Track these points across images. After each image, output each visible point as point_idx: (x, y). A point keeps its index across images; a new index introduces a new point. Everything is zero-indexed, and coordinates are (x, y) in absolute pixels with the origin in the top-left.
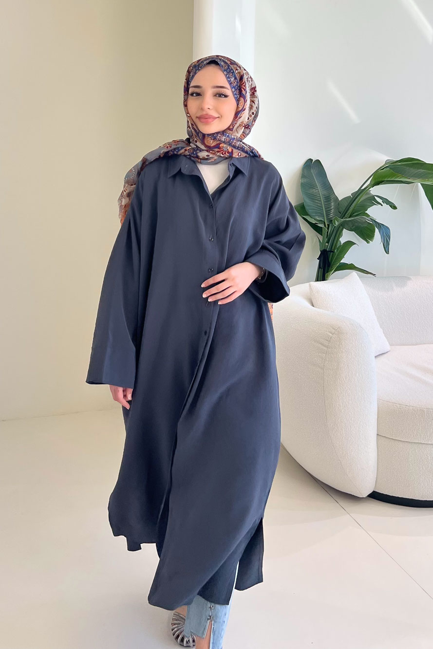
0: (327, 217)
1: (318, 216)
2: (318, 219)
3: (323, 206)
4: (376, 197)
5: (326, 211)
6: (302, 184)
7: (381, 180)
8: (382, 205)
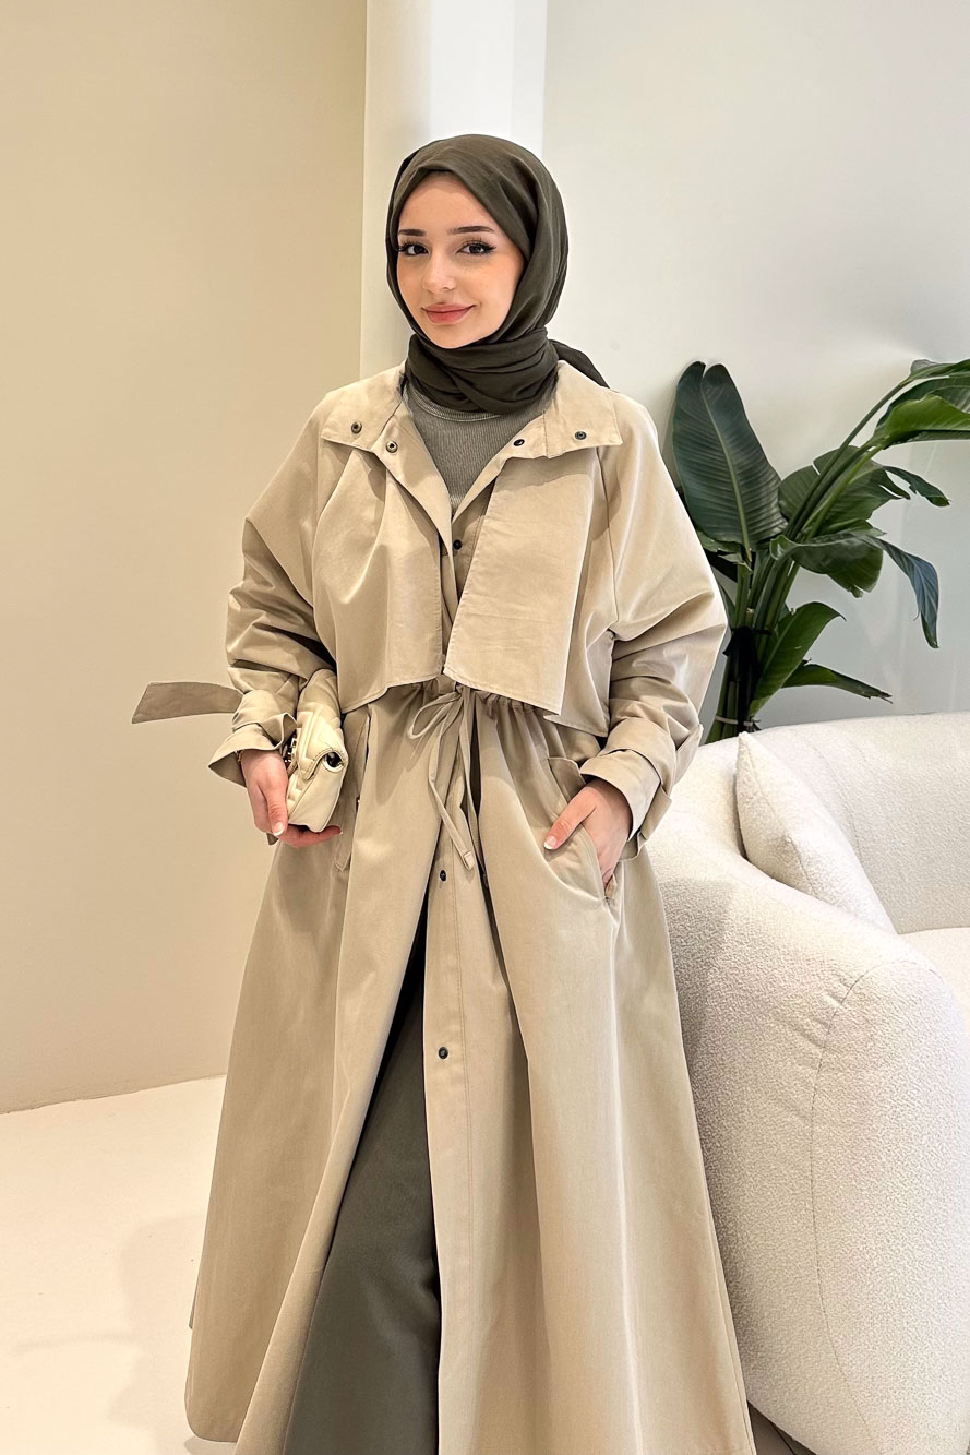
0: (749, 532)
1: (726, 529)
2: (725, 539)
3: (738, 497)
4: (889, 474)
5: (746, 514)
6: (675, 435)
7: (913, 427)
8: (908, 497)
